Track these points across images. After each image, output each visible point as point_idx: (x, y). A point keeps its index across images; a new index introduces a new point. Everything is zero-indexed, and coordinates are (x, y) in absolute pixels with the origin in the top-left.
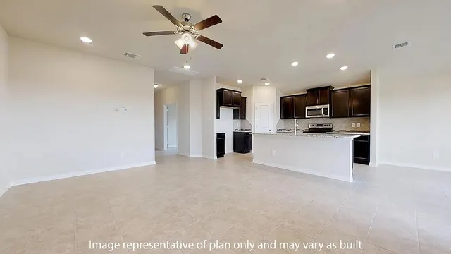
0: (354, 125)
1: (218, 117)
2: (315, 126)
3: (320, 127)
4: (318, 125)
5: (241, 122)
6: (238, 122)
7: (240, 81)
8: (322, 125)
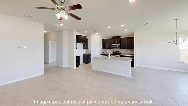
0: (128, 52)
1: (76, 49)
2: (115, 52)
3: (117, 52)
4: (116, 51)
5: (86, 50)
6: (85, 50)
7: (86, 32)
8: (117, 51)
